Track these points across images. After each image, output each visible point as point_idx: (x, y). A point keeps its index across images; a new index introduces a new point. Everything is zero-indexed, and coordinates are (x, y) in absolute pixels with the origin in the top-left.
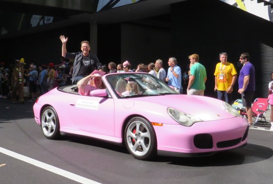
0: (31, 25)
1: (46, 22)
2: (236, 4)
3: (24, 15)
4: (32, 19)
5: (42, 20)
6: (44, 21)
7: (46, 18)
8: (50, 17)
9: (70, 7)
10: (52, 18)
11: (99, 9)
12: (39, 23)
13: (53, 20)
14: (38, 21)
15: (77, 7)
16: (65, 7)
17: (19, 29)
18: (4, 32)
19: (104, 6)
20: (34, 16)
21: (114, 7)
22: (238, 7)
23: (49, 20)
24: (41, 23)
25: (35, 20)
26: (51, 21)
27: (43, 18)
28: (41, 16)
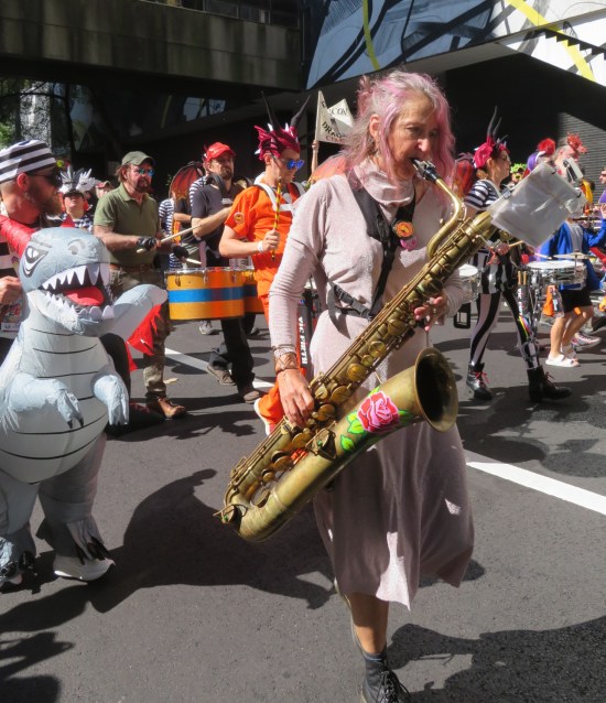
0: (185, 117)
1: (212, 111)
2: (575, 68)
3: (170, 97)
4: (186, 106)
5: (205, 108)
6: (208, 109)
7: (212, 102)
8: (220, 102)
9: (257, 81)
10: (223, 104)
12: (199, 114)
13: (226, 108)
14: (198, 108)
15: (271, 80)
16: (247, 81)
17: (163, 125)
18: (135, 131)
19: (320, 77)
20: (190, 100)
21: (339, 79)
22: (578, 73)
23: (218, 106)
24: (204, 113)
25: (192, 108)
26: (221, 109)
27: (206, 104)
28: (203, 100)
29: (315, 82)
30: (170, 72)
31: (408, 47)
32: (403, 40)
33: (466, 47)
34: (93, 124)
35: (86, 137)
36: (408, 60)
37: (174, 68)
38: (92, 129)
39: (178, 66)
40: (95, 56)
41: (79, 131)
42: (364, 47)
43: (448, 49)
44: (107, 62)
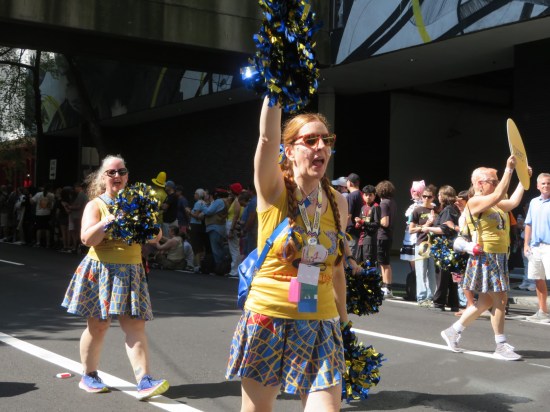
0: (181, 95)
1: (215, 88)
3: (164, 70)
4: (183, 82)
5: (207, 84)
6: (211, 86)
7: (216, 77)
8: (225, 77)
10: (229, 79)
11: (341, 57)
12: (199, 91)
13: (233, 85)
14: (198, 84)
18: (119, 111)
19: (352, 50)
20: (189, 74)
21: (376, 53)
23: (223, 82)
24: (205, 91)
25: (191, 84)
26: (227, 87)
27: (209, 79)
28: (205, 74)
29: (347, 55)
30: (166, 39)
31: (466, 14)
32: (460, 7)
33: (541, 16)
34: (66, 101)
35: (57, 116)
36: (465, 31)
37: (172, 35)
38: (65, 107)
39: (178, 31)
40: (76, 17)
41: (49, 109)
42: (410, 13)
43: (517, 19)
44: (88, 25)
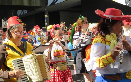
1: (24, 13)
3: (13, 10)
4: (17, 12)
5: (22, 13)
7: (24, 11)
8: (26, 11)
9: (35, 5)
10: (27, 11)
11: (48, 5)
12: (21, 14)
13: (28, 12)
15: (38, 5)
16: (32, 5)
20: (18, 11)
23: (26, 12)
25: (19, 13)
27: (23, 11)
29: (49, 5)
30: (13, 5)
39: (15, 3)
